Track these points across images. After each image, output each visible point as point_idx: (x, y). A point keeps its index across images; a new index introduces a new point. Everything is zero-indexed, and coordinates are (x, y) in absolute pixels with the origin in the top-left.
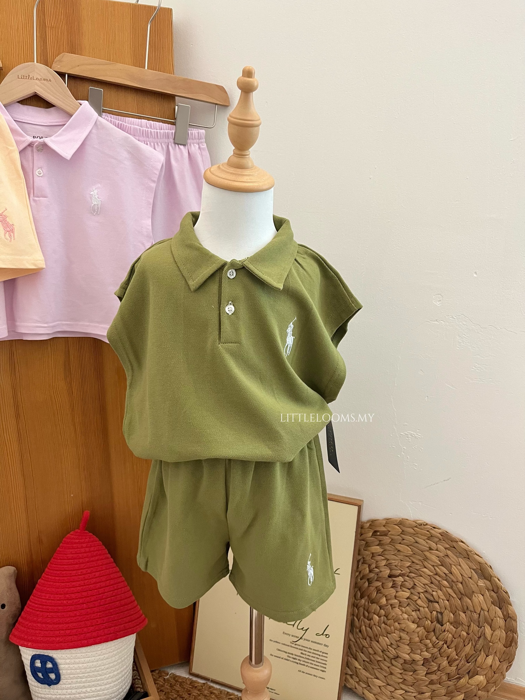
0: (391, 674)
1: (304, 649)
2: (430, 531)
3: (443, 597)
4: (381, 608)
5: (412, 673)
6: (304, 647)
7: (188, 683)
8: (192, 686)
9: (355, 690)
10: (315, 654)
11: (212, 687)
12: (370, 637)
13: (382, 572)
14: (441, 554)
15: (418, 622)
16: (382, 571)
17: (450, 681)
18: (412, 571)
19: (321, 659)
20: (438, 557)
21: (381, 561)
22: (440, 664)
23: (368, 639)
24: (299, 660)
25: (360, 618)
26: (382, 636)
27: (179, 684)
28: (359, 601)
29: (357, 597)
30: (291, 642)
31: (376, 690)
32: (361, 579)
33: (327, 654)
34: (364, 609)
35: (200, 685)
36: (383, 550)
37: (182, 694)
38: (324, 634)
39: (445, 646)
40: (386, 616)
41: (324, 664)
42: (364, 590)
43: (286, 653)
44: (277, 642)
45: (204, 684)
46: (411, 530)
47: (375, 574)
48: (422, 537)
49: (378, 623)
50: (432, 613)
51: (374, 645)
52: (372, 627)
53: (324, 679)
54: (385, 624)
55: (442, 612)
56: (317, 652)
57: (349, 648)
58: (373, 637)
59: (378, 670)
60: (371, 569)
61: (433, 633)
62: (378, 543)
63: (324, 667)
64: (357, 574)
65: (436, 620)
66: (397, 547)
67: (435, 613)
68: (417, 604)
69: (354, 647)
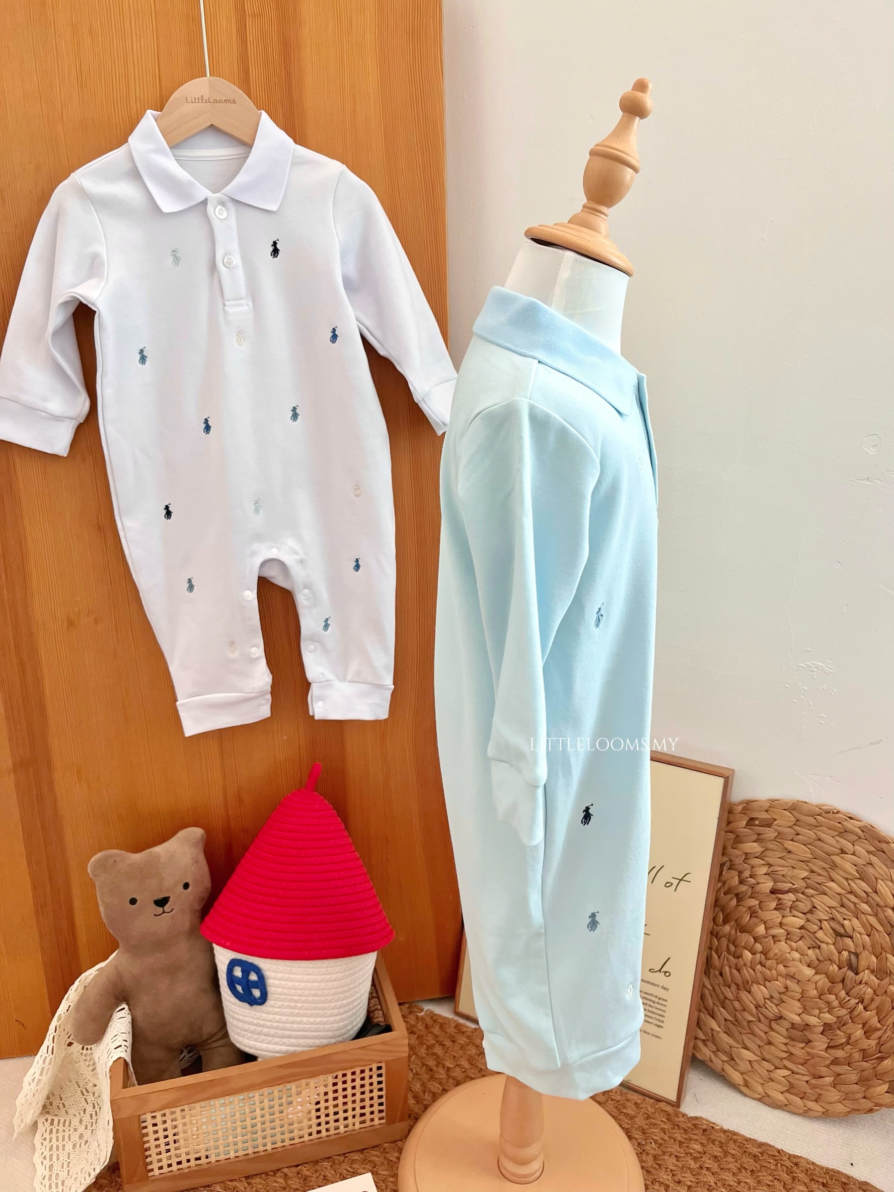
0: (770, 1043)
2: (845, 823)
3: (861, 930)
4: (756, 939)
5: (803, 1045)
7: (453, 1025)
8: (457, 1030)
9: (709, 1064)
10: (647, 999)
12: (736, 984)
13: (761, 885)
14: (861, 862)
15: (816, 966)
16: (760, 883)
17: (866, 1061)
18: (810, 885)
19: (657, 1008)
20: (855, 866)
21: (760, 867)
22: (850, 1035)
23: (733, 987)
25: (721, 953)
26: (757, 984)
27: (438, 1025)
28: (720, 927)
29: (717, 919)
31: (745, 1066)
32: (725, 894)
33: (666, 1001)
34: (729, 941)
35: (469, 1030)
36: (762, 849)
37: (443, 1041)
38: (662, 970)
39: (861, 1007)
40: (765, 953)
41: (660, 1015)
42: (729, 911)
45: (476, 1029)
46: (811, 820)
47: (748, 887)
48: (830, 831)
49: (751, 963)
50: (841, 953)
51: (744, 998)
52: (740, 969)
53: (661, 1038)
54: (762, 966)
55: (859, 952)
56: (649, 997)
57: (701, 999)
58: (741, 985)
59: (748, 1035)
60: (742, 878)
61: (841, 984)
62: (755, 837)
63: (660, 1021)
64: (720, 885)
65: (847, 965)
66: (786, 846)
67: (845, 953)
68: (817, 938)
69: (710, 997)
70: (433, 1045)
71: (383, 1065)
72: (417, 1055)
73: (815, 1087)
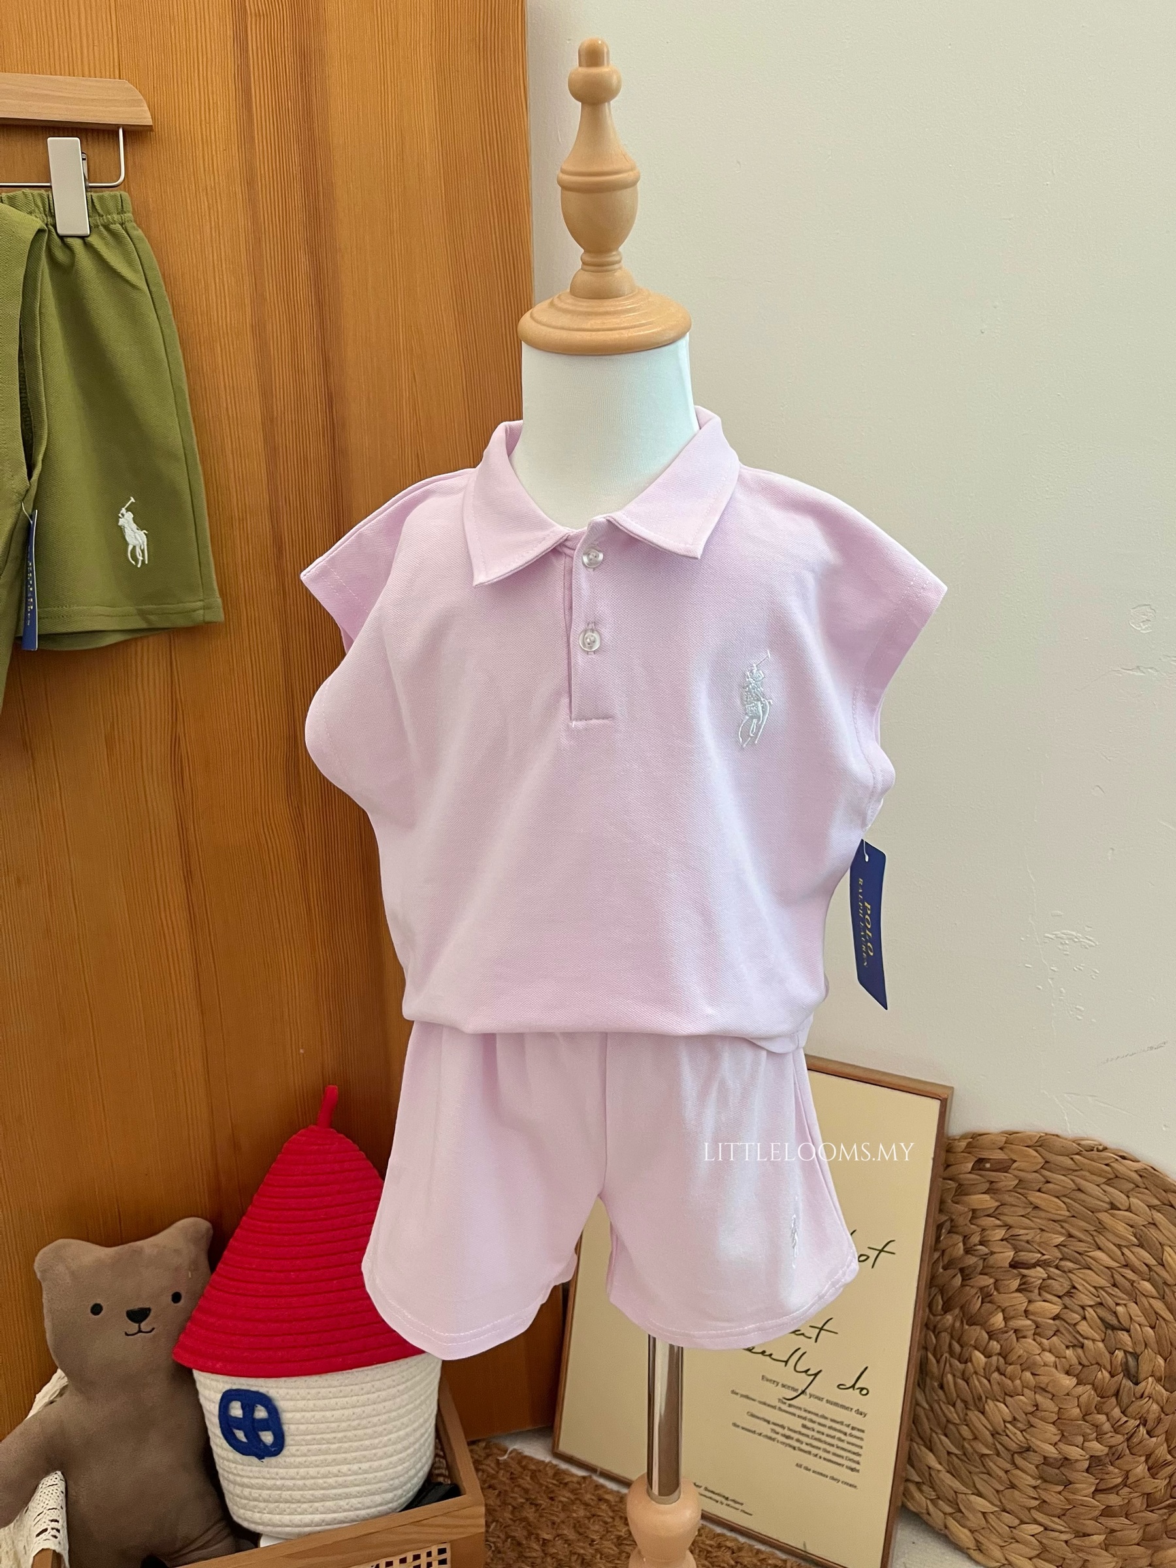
0: (1013, 1486)
1: (809, 1416)
2: (1114, 1165)
3: (1142, 1320)
4: (991, 1335)
5: (1061, 1488)
6: (809, 1412)
7: (551, 1472)
8: (557, 1480)
9: (926, 1517)
10: (835, 1430)
11: (603, 1486)
12: (965, 1402)
13: (996, 1256)
14: (1140, 1221)
15: (1079, 1373)
16: (995, 1253)
17: (1151, 1511)
18: (1066, 1255)
19: (848, 1443)
20: (1132, 1226)
21: (995, 1230)
22: (1128, 1472)
23: (959, 1404)
24: (798, 1440)
25: (941, 1356)
26: (993, 1400)
27: (529, 1473)
28: (939, 1317)
29: (934, 1308)
30: (779, 1400)
31: (976, 1521)
32: (945, 1268)
33: (863, 1431)
34: (952, 1337)
35: (575, 1480)
36: (997, 1204)
37: (536, 1498)
38: (857, 1386)
39: (1142, 1430)
40: (1004, 1355)
41: (854, 1453)
42: (950, 1294)
43: (768, 1422)
44: (747, 1397)
45: (584, 1478)
46: (1067, 1162)
47: (978, 1258)
48: (1095, 1178)
49: (984, 1369)
50: (1113, 1354)
51: (974, 1419)
52: (968, 1379)
53: (855, 1487)
54: (1001, 1374)
55: (1139, 1352)
56: (838, 1426)
57: (913, 1423)
58: (971, 1402)
59: (981, 1475)
60: (968, 1246)
61: (1113, 1400)
62: (986, 1186)
63: (854, 1461)
64: (936, 1255)
65: (1122, 1371)
66: (1032, 1199)
67: (1120, 1354)
68: (1078, 1332)
69: (925, 1420)
70: (522, 1505)
71: (447, 1546)
72: (497, 1521)
73: (1079, 1549)
